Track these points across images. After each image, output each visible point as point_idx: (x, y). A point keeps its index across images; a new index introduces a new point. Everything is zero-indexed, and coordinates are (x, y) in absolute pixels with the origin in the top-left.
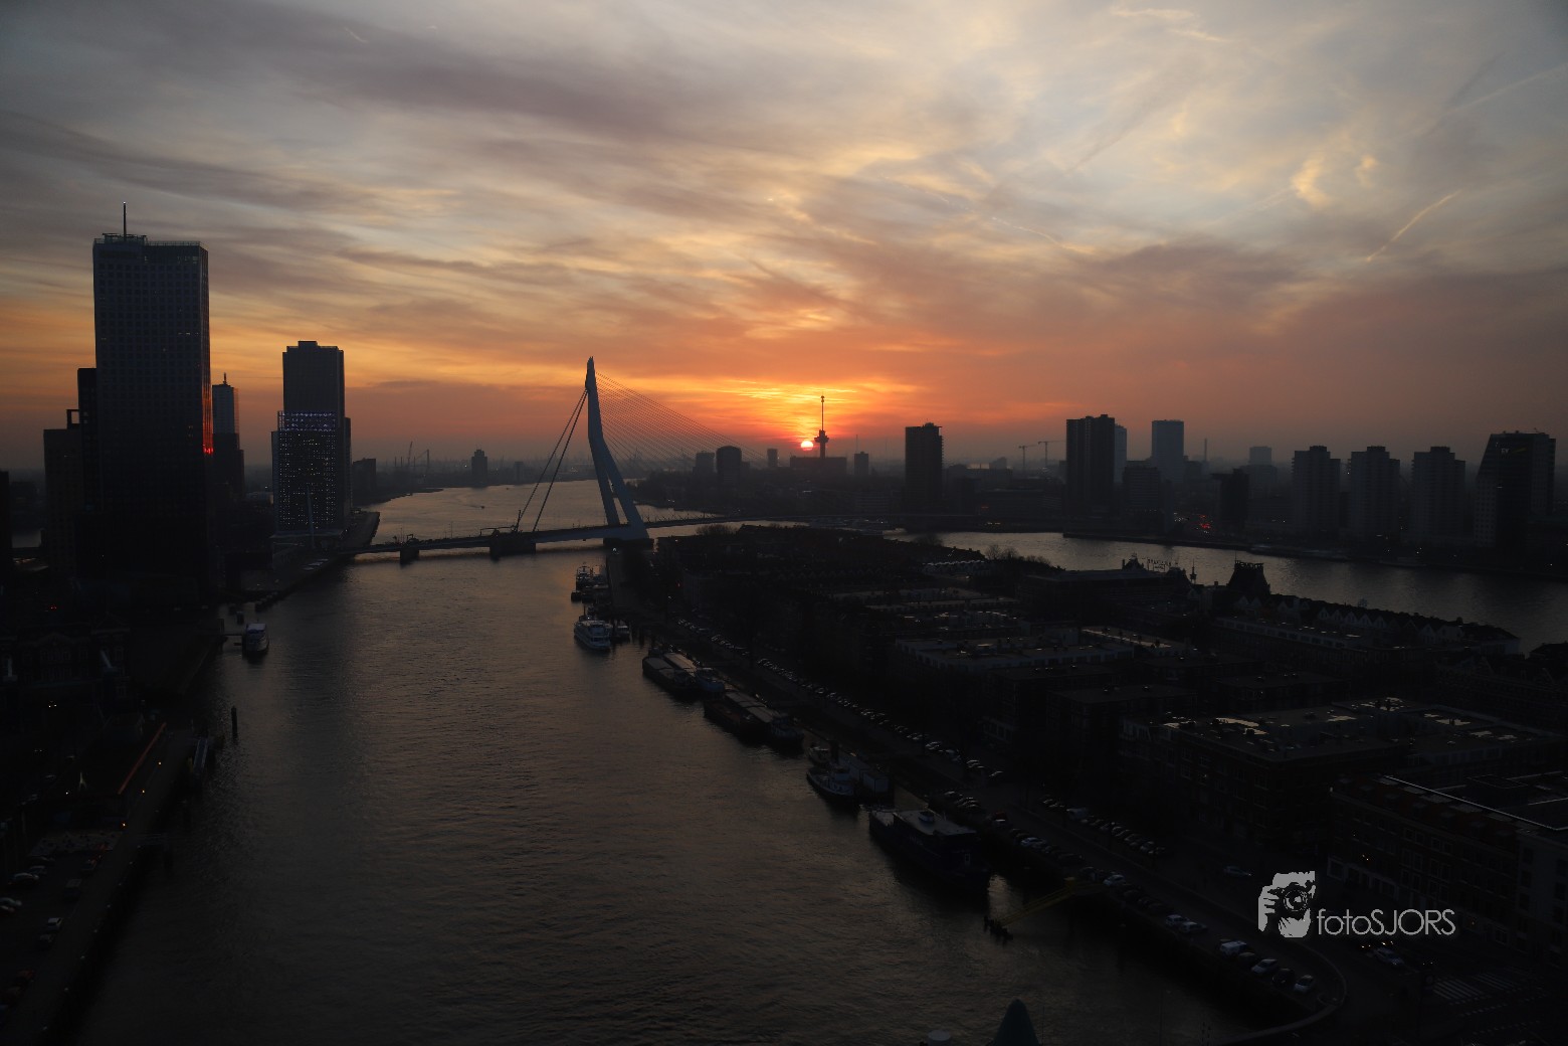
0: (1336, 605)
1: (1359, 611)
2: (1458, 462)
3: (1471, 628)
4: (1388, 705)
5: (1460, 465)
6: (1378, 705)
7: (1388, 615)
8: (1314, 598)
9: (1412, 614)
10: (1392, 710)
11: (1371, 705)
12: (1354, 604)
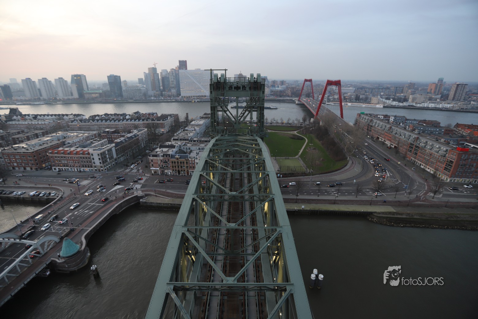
0: (42, 115)
1: (48, 115)
2: (65, 81)
3: (75, 115)
4: (59, 134)
5: (66, 81)
6: (56, 134)
7: (55, 115)
8: (36, 114)
9: (61, 114)
10: (60, 134)
11: (55, 134)
12: (47, 114)
